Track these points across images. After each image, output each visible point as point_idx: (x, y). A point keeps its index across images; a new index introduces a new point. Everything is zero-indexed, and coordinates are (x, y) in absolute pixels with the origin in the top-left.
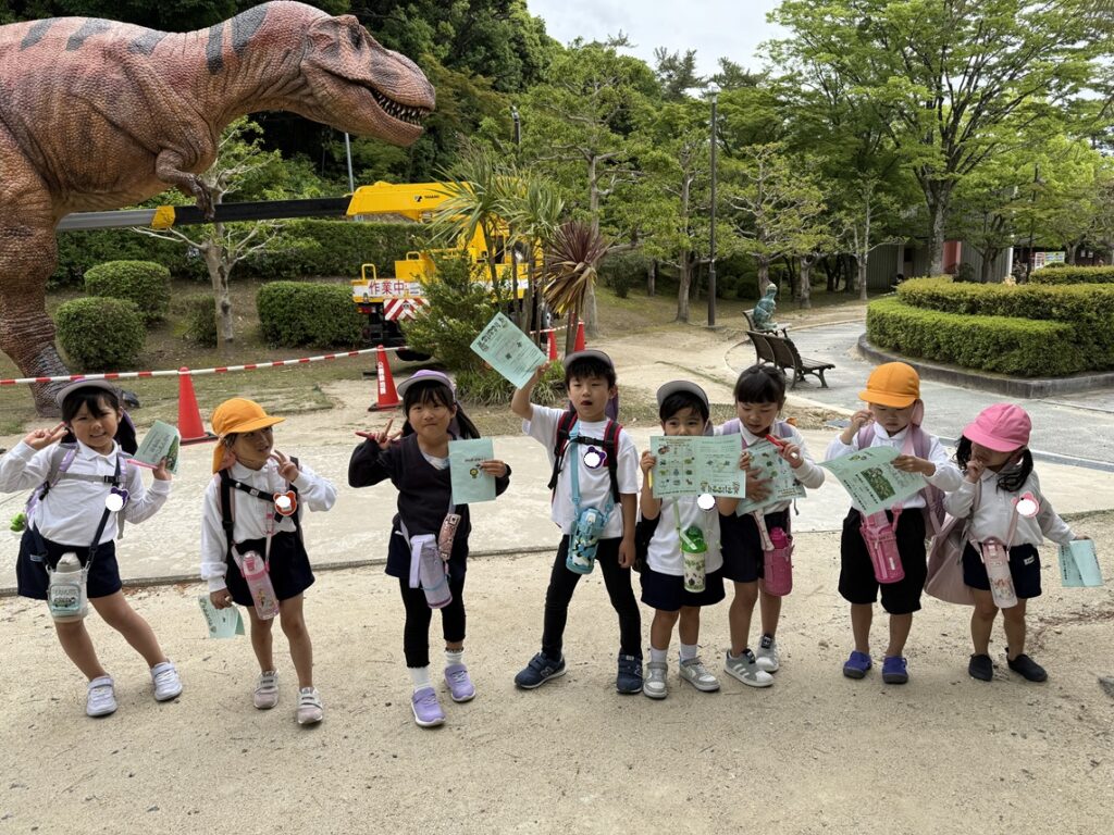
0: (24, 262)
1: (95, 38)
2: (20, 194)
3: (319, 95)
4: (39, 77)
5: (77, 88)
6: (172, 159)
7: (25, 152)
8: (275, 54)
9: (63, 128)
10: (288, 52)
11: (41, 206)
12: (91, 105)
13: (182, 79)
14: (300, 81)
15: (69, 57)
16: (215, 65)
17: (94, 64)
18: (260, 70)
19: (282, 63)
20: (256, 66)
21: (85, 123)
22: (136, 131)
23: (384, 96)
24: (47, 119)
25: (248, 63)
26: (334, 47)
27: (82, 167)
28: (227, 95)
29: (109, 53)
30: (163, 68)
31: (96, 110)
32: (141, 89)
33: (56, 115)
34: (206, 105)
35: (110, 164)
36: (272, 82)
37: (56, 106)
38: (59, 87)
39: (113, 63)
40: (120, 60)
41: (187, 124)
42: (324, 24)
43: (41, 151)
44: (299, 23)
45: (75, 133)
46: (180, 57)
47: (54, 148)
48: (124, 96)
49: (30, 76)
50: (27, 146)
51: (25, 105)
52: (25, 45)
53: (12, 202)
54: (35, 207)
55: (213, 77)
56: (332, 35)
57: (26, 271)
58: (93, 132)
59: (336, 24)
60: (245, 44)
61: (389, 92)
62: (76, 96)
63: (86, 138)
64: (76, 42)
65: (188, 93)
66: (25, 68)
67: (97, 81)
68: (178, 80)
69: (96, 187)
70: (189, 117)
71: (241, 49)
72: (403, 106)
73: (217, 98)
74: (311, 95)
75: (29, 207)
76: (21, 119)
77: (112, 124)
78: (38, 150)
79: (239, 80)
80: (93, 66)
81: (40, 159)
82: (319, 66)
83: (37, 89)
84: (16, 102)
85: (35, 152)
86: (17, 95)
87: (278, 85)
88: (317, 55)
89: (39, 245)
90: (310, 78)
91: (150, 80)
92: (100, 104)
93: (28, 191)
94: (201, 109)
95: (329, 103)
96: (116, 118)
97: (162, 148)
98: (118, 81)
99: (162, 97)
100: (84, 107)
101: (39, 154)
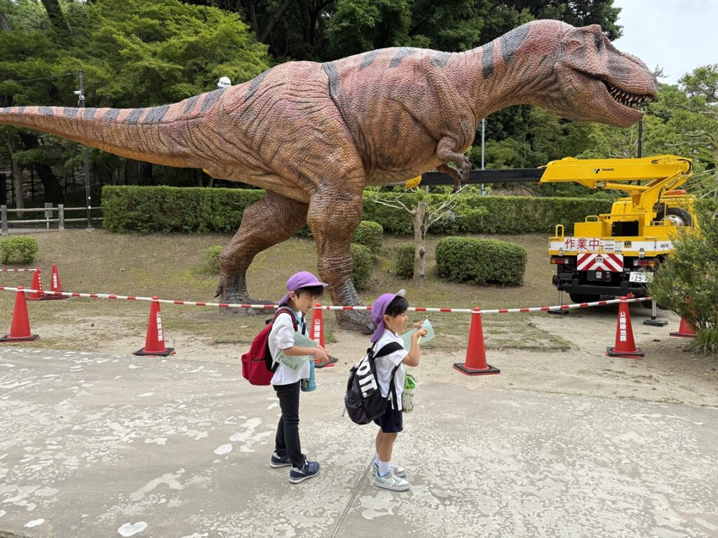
0: (345, 219)
1: (408, 58)
2: (349, 171)
3: (566, 89)
4: (370, 88)
5: (395, 94)
6: (449, 143)
7: (355, 142)
8: (534, 59)
9: (382, 123)
10: (545, 57)
11: (360, 180)
12: (403, 105)
13: (464, 83)
14: (551, 79)
15: (391, 72)
16: (488, 72)
17: (406, 76)
18: (521, 73)
19: (540, 65)
20: (518, 70)
21: (397, 118)
22: (429, 124)
23: (616, 88)
24: (372, 117)
25: (513, 68)
26: (581, 50)
27: (388, 151)
28: (493, 94)
29: (418, 67)
30: (452, 75)
31: (405, 109)
32: (437, 92)
33: (379, 114)
34: (477, 102)
35: (407, 149)
36: (528, 82)
37: (380, 107)
38: (383, 93)
39: (420, 74)
40: (425, 71)
41: (463, 117)
42: (574, 34)
43: (364, 141)
44: (556, 34)
45: (389, 127)
46: (464, 67)
47: (373, 139)
48: (425, 98)
49: (365, 87)
50: (357, 138)
51: (360, 108)
52: (362, 67)
53: (344, 177)
54: (357, 180)
55: (485, 81)
56: (581, 42)
57: (346, 225)
58: (401, 126)
59: (584, 32)
60: (513, 53)
61: (621, 84)
62: (393, 99)
63: (396, 130)
64: (396, 62)
65: (467, 94)
66: (362, 82)
67: (408, 89)
68: (461, 85)
69: (394, 166)
70: (465, 112)
71: (508, 58)
72: (631, 94)
73: (486, 96)
74: (558, 90)
75: (353, 180)
76: (356, 118)
77: (415, 119)
78: (362, 140)
79: (504, 82)
80: (407, 77)
81: (363, 146)
82: (569, 66)
83: (369, 97)
84: (354, 106)
85: (361, 142)
86: (355, 101)
87: (533, 84)
88: (568, 57)
89: (355, 207)
90: (559, 75)
91: (443, 85)
92: (408, 105)
93: (354, 169)
94: (473, 105)
95: (572, 95)
96: (418, 115)
97: (443, 136)
98: (422, 87)
99: (450, 97)
100: (398, 107)
101: (363, 143)
